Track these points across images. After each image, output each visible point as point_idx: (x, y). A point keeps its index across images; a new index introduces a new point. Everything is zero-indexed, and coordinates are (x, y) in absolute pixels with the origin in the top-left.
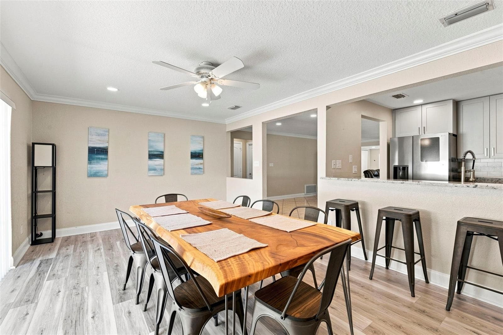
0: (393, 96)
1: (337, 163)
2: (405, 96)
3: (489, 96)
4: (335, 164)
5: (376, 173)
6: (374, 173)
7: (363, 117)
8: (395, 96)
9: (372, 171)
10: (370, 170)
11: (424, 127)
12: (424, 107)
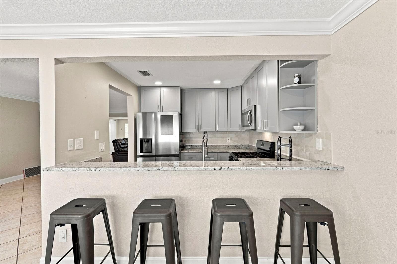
0: (140, 72)
1: (76, 143)
2: (149, 75)
3: (198, 89)
4: (73, 144)
5: (123, 142)
6: (122, 142)
7: (110, 87)
8: (142, 72)
9: (120, 140)
10: (118, 139)
11: (162, 106)
12: (162, 89)
